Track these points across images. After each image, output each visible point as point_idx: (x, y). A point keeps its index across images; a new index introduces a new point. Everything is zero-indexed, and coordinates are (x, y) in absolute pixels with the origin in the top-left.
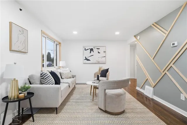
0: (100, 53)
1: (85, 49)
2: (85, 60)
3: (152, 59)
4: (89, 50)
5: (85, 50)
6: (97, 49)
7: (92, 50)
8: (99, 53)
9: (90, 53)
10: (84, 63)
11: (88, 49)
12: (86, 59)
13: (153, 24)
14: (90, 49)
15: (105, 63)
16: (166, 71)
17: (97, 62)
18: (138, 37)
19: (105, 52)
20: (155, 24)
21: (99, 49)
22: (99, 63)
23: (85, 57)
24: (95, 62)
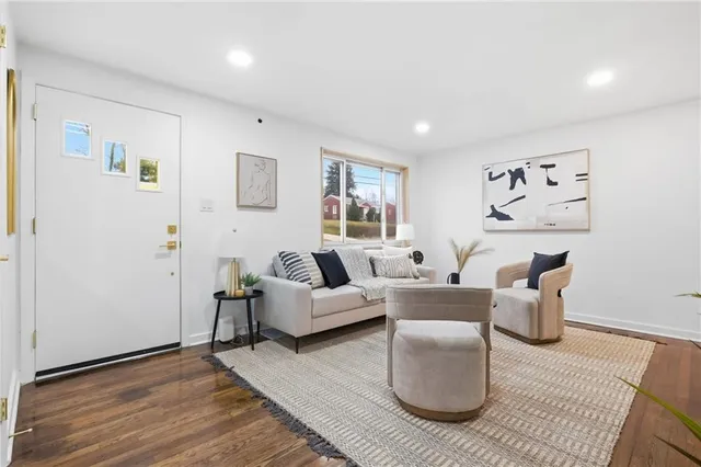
0: (556, 184)
1: (491, 173)
2: (491, 216)
4: (508, 176)
5: (491, 179)
6: (542, 166)
7: (518, 175)
8: (550, 183)
9: (512, 187)
10: (487, 231)
11: (504, 174)
12: (496, 214)
14: (510, 171)
17: (541, 226)
19: (583, 176)
21: (553, 166)
23: (492, 207)
24: (533, 223)
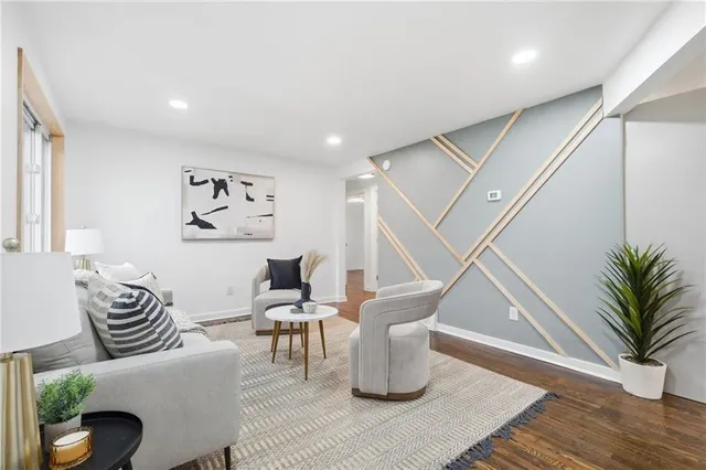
0: (252, 200)
1: (192, 178)
2: (191, 223)
3: (433, 228)
4: (211, 185)
5: (192, 183)
6: (243, 183)
7: (220, 185)
8: (249, 198)
9: (215, 197)
10: (185, 240)
11: (206, 181)
12: (196, 221)
13: (436, 138)
14: (213, 180)
15: (271, 239)
16: (473, 259)
17: (241, 235)
18: (386, 164)
19: (270, 198)
20: (442, 138)
21: (251, 184)
22: (248, 237)
23: (194, 213)
24: (234, 233)
